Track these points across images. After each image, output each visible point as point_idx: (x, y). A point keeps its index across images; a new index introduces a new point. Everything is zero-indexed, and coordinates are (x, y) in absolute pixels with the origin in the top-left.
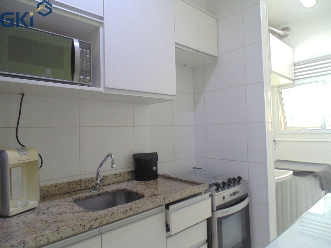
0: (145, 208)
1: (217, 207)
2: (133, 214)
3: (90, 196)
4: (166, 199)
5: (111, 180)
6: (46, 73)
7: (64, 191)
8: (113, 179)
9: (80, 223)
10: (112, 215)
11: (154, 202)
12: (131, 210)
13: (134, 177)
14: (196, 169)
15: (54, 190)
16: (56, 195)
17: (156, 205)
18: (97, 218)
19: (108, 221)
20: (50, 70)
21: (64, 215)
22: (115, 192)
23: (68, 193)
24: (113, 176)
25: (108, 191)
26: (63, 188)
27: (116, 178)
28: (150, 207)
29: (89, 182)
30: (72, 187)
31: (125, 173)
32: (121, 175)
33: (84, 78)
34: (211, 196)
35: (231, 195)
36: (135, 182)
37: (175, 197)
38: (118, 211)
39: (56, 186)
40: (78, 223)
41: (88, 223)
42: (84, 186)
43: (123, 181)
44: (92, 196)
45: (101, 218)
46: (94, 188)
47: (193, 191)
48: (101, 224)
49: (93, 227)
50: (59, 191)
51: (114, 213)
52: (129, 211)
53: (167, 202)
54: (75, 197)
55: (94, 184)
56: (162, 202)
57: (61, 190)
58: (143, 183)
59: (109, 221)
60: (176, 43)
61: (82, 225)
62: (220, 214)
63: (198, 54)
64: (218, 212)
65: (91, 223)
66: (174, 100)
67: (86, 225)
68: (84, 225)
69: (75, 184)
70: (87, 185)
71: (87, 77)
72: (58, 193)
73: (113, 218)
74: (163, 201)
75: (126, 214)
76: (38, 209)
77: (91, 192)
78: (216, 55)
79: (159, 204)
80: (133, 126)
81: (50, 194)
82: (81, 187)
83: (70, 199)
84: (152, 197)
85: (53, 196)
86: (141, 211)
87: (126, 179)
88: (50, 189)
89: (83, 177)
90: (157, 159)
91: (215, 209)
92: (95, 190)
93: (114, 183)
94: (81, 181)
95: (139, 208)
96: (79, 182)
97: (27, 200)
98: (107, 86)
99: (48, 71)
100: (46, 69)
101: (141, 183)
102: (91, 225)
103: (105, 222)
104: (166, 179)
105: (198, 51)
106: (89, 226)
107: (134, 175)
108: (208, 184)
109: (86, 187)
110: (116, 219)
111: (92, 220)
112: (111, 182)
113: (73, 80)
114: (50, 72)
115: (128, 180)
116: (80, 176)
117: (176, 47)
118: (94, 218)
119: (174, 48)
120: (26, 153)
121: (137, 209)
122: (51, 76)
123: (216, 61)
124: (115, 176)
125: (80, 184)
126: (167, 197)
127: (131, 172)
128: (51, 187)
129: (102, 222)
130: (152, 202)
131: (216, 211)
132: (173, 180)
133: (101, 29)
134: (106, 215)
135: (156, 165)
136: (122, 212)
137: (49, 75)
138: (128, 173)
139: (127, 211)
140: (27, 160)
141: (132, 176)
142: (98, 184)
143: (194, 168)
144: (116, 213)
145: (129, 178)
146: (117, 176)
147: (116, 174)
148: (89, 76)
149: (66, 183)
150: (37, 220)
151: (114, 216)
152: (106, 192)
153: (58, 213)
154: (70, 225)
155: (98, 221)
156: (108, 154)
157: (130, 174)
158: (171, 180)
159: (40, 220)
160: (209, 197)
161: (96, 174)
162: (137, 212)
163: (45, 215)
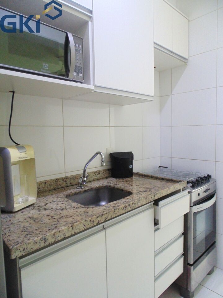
0: (140, 204)
1: (193, 203)
2: (130, 210)
3: (79, 192)
4: (156, 196)
5: (92, 177)
6: (44, 68)
7: (52, 188)
8: (93, 176)
9: (90, 218)
10: (114, 211)
11: (146, 198)
12: (129, 206)
13: (110, 175)
14: (161, 168)
15: (44, 186)
16: (46, 191)
17: (148, 201)
18: (103, 214)
19: (111, 216)
20: (47, 65)
21: (65, 210)
22: (99, 189)
23: (56, 189)
24: (93, 174)
25: (93, 188)
26: (51, 184)
27: (95, 176)
28: (144, 203)
29: (73, 179)
30: (59, 184)
31: (103, 171)
32: (100, 172)
33: (77, 74)
34: (189, 192)
35: (204, 192)
36: (114, 180)
37: (162, 193)
38: (119, 207)
39: (45, 183)
40: (88, 219)
41: (96, 219)
42: (69, 183)
43: (101, 178)
44: (80, 192)
45: (107, 214)
46: (80, 185)
47: (175, 188)
48: (106, 220)
49: (100, 222)
50: (48, 187)
51: (116, 209)
52: (127, 207)
53: (156, 198)
54: (65, 193)
55: (80, 181)
56: (152, 198)
57: (50, 187)
58: (121, 180)
59: (113, 217)
60: (154, 43)
61: (91, 221)
62: (196, 209)
63: (172, 54)
64: (194, 207)
65: (99, 219)
66: (152, 101)
67: (94, 220)
68: (93, 221)
69: (62, 181)
70: (72, 181)
71: (80, 74)
72: (47, 189)
73: (115, 214)
74: (153, 196)
75: (125, 210)
76: (37, 205)
77: (77, 188)
78: (186, 57)
79: (150, 200)
80: (109, 126)
81: (41, 190)
82: (66, 183)
83: (61, 195)
84: (140, 194)
85: (43, 192)
86: (137, 207)
87: (104, 177)
88: (40, 185)
89: (68, 175)
90: (132, 158)
91: (192, 205)
92: (81, 187)
93: (94, 180)
94: (67, 178)
95: (135, 204)
96: (65, 179)
97: (27, 197)
98: (97, 84)
99: (46, 66)
100: (44, 64)
101: (119, 180)
102: (99, 221)
103: (109, 218)
104: (141, 177)
105: (172, 52)
106: (97, 222)
107: (110, 173)
108: (186, 182)
109: (71, 184)
110: (118, 214)
111: (99, 216)
112: (92, 179)
113: (68, 77)
114: (47, 67)
115: (106, 178)
116: (65, 174)
117: (154, 47)
118: (101, 214)
119: (153, 48)
120: (25, 151)
121: (134, 205)
122: (48, 72)
123: (186, 63)
124: (95, 174)
125: (66, 181)
126: (157, 194)
127: (108, 170)
128: (41, 184)
129: (107, 218)
130: (145, 198)
131: (193, 206)
132: (148, 178)
133: (90, 23)
134: (110, 211)
135: (132, 164)
136: (123, 208)
137: (46, 70)
138: (106, 171)
139: (126, 207)
140: (26, 157)
141: (109, 174)
142: (85, 181)
143: (159, 167)
144: (118, 209)
145: (106, 175)
146: (97, 173)
147: (96, 172)
148: (81, 73)
149: (54, 180)
150: (42, 215)
151: (116, 212)
152: (91, 189)
153: (59, 209)
154: (82, 221)
155: (104, 217)
156: (97, 152)
157: (107, 171)
158: (146, 177)
159: (45, 215)
160: (187, 193)
161: (83, 171)
162: (134, 208)
163: (47, 211)
